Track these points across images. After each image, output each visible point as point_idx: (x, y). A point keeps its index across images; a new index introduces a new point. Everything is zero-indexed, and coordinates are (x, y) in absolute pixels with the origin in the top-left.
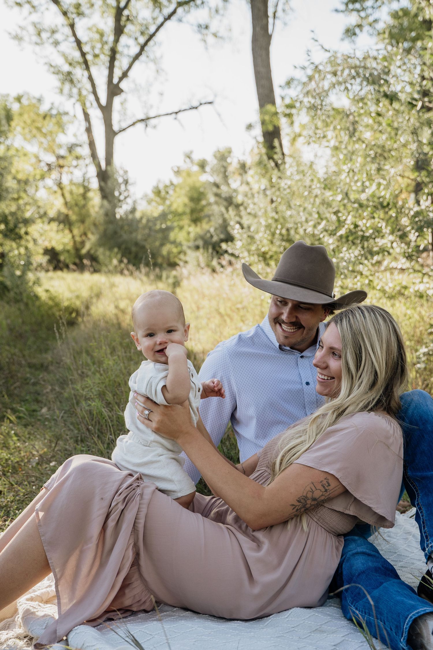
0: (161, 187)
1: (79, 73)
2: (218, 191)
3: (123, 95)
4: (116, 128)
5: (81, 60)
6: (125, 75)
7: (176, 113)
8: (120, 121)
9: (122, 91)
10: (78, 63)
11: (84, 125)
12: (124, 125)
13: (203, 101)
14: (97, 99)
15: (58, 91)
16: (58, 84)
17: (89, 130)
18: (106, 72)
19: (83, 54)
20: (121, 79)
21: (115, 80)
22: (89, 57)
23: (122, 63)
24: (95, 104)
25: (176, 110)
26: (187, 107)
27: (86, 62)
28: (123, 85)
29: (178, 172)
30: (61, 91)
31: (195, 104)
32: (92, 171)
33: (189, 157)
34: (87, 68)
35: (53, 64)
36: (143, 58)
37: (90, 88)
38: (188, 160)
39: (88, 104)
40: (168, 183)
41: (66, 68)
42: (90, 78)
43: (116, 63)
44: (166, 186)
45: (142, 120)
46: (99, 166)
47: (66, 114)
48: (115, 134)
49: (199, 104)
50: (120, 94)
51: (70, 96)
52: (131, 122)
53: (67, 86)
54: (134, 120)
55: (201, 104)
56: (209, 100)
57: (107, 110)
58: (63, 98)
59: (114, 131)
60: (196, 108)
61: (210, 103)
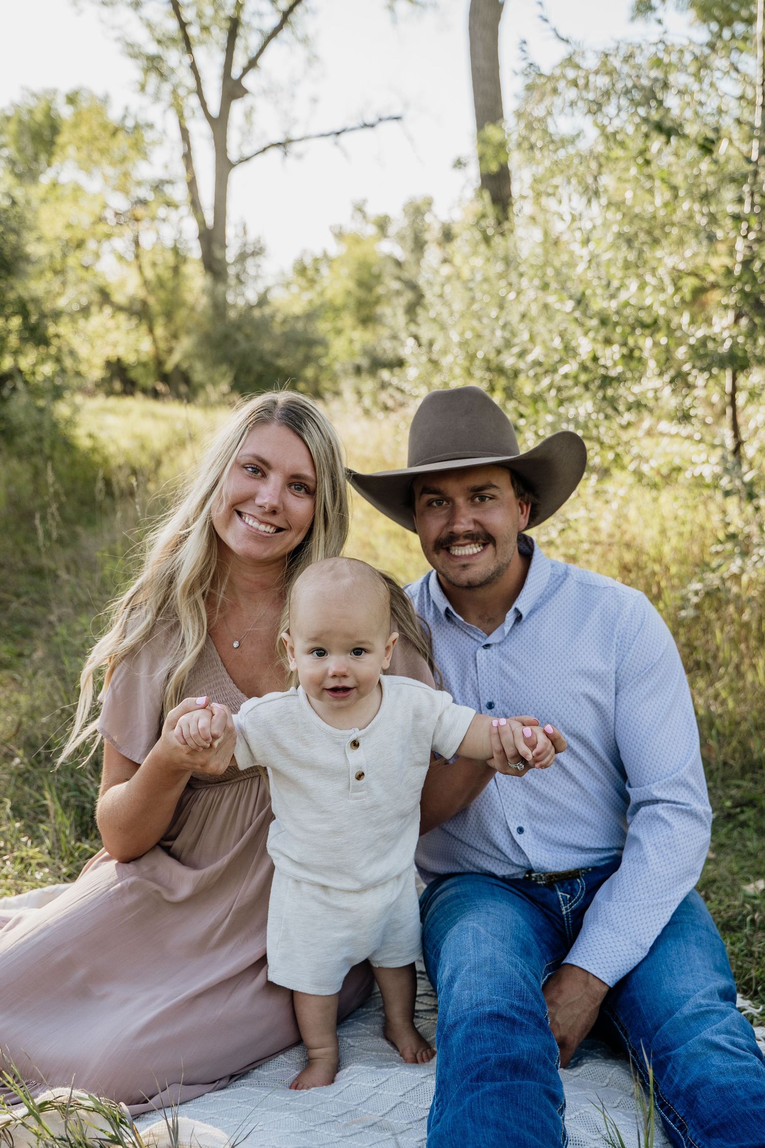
0: (308, 261)
1: (174, 57)
2: (402, 273)
3: (246, 98)
4: (233, 155)
5: (178, 34)
6: (252, 64)
7: (338, 133)
9: (245, 92)
10: (173, 40)
11: (180, 149)
12: (247, 152)
13: (385, 115)
14: (204, 104)
15: (138, 87)
16: (138, 74)
17: (188, 157)
18: (221, 58)
19: (183, 25)
20: (245, 71)
21: (236, 72)
23: (248, 41)
24: (200, 113)
25: (338, 129)
26: (357, 124)
27: (186, 39)
28: (249, 82)
29: (340, 236)
30: (143, 88)
31: (370, 119)
32: (191, 228)
33: (360, 210)
34: (189, 48)
35: (130, 41)
36: (285, 34)
37: (190, 82)
38: (358, 215)
39: (187, 113)
40: (318, 253)
41: (152, 49)
42: (193, 67)
43: (239, 43)
44: (316, 260)
45: (279, 144)
46: (202, 222)
47: (151, 126)
48: (231, 165)
49: (377, 119)
50: (242, 96)
51: (157, 98)
52: (258, 147)
53: (153, 79)
54: (265, 144)
55: (380, 120)
56: (396, 113)
57: (219, 124)
58: (145, 101)
59: (229, 162)
60: (372, 126)
61: (396, 118)
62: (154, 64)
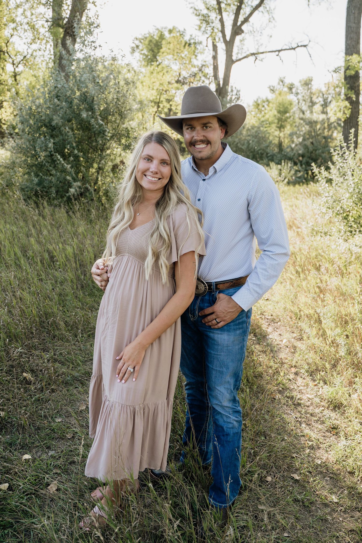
0: (259, 102)
1: (213, 16)
2: (304, 117)
3: (243, 34)
4: (234, 58)
5: (217, 7)
6: (246, 20)
7: (279, 51)
8: (238, 53)
9: (243, 32)
10: (215, 9)
11: (212, 53)
12: (240, 57)
13: (300, 45)
14: (224, 36)
15: (197, 28)
16: (198, 23)
17: (215, 58)
18: (233, 17)
19: (219, 3)
20: (243, 23)
21: (239, 24)
22: (223, 5)
23: (246, 10)
24: (222, 39)
25: (280, 49)
26: (288, 48)
27: (220, 9)
28: (244, 27)
29: (273, 90)
30: (200, 27)
31: (294, 46)
33: (282, 82)
34: (220, 13)
35: (197, 8)
36: (261, 9)
37: (219, 26)
38: (281, 83)
39: (217, 40)
40: (264, 99)
41: (205, 12)
42: (221, 21)
43: (242, 11)
44: (264, 102)
45: (253, 54)
46: (218, 84)
47: (201, 43)
48: (233, 62)
49: (296, 46)
50: (241, 34)
51: (205, 32)
52: (244, 55)
53: (204, 25)
54: (248, 53)
55: (298, 46)
56: (305, 44)
57: (229, 45)
58: (199, 33)
59: (233, 60)
60: (294, 49)
61: (305, 46)
62: (206, 20)
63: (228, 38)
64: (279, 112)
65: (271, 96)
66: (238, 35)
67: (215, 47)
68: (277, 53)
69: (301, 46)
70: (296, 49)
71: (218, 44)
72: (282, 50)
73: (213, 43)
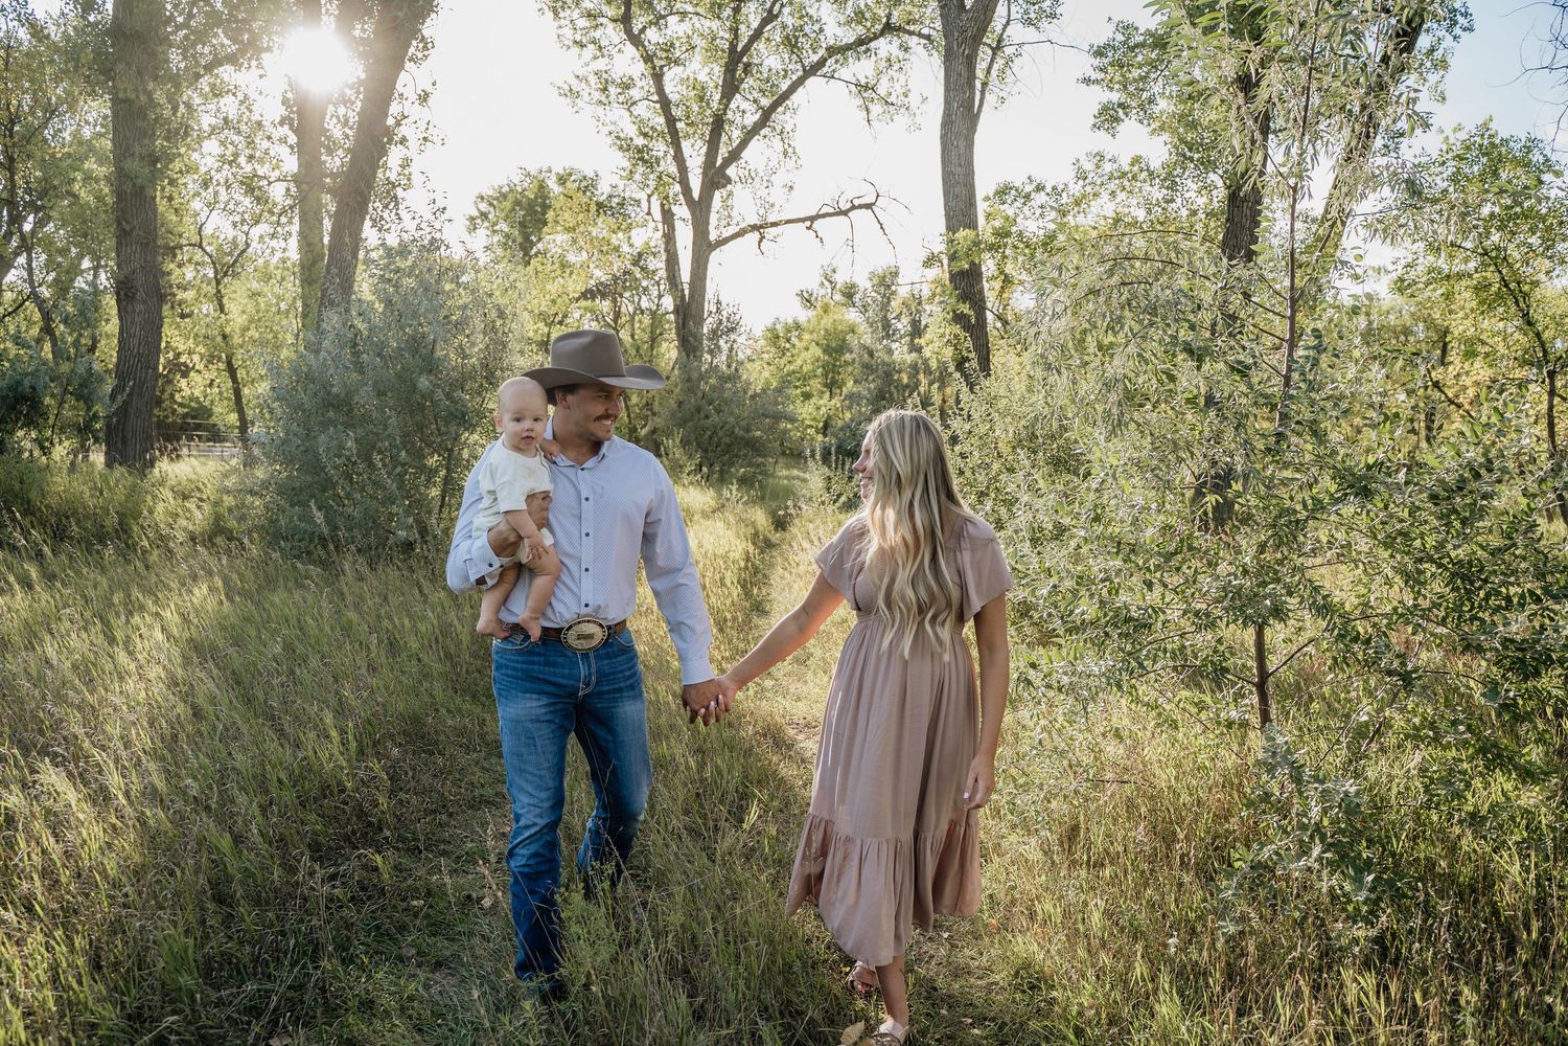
0: (778, 330)
1: (660, 148)
3: (729, 187)
4: (713, 237)
5: (666, 129)
6: (734, 156)
7: (813, 219)
8: (720, 227)
9: (728, 181)
10: (662, 134)
11: (661, 228)
12: (726, 234)
13: (856, 202)
14: (687, 190)
15: (626, 175)
16: (627, 164)
17: (669, 238)
18: (705, 149)
19: (671, 121)
20: (728, 162)
21: (719, 162)
22: (680, 125)
23: (731, 137)
24: (681, 197)
25: (813, 214)
26: (832, 210)
27: (674, 134)
28: (731, 171)
29: (809, 301)
30: (631, 174)
31: (845, 206)
32: (668, 303)
33: (830, 279)
34: (676, 143)
35: (621, 135)
36: (765, 131)
37: (673, 169)
38: (827, 284)
39: (671, 199)
40: (790, 323)
41: (640, 141)
42: (679, 157)
43: (722, 136)
44: (787, 329)
45: (755, 228)
46: (680, 297)
48: (711, 247)
49: (849, 205)
50: (725, 185)
52: (737, 231)
53: (641, 169)
54: (743, 226)
55: (854, 207)
56: (868, 202)
58: (631, 185)
59: (710, 243)
60: (845, 213)
61: (869, 206)
62: (642, 157)
63: (696, 195)
64: (827, 350)
65: (804, 315)
66: (718, 188)
67: (668, 216)
68: (808, 223)
69: (860, 207)
70: (850, 214)
71: (675, 209)
72: (818, 216)
73: (662, 205)
